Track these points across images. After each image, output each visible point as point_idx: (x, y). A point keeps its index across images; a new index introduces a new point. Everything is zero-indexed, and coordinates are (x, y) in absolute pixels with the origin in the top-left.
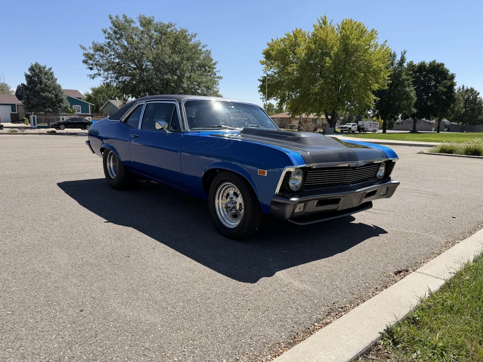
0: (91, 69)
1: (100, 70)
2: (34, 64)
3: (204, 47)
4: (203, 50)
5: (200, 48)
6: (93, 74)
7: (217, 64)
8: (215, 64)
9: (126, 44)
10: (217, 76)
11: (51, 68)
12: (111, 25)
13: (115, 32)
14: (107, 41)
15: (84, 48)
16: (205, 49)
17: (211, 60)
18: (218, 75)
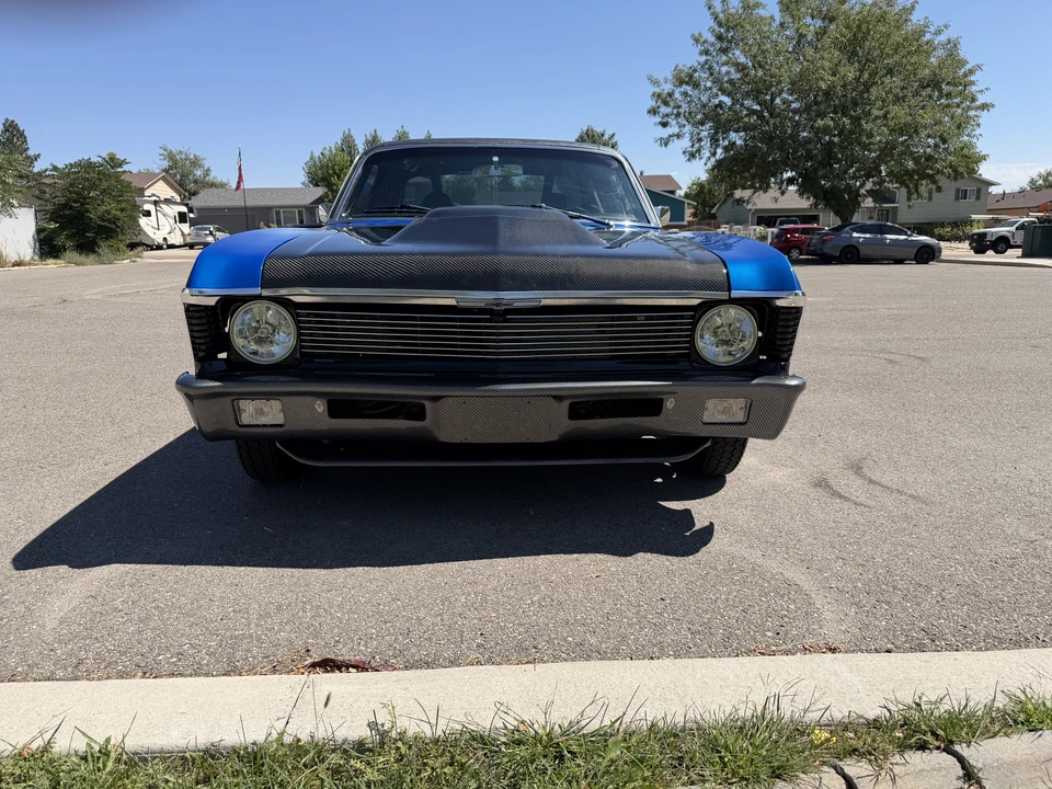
0: (664, 125)
1: (684, 126)
2: (585, 129)
3: (938, 32)
4: (936, 42)
5: (928, 37)
6: (665, 135)
7: (977, 73)
8: (971, 72)
9: (742, 59)
10: (978, 103)
11: (613, 135)
12: (712, 23)
13: (720, 38)
14: (703, 59)
15: (655, 83)
16: (943, 38)
17: (963, 63)
18: (981, 99)
